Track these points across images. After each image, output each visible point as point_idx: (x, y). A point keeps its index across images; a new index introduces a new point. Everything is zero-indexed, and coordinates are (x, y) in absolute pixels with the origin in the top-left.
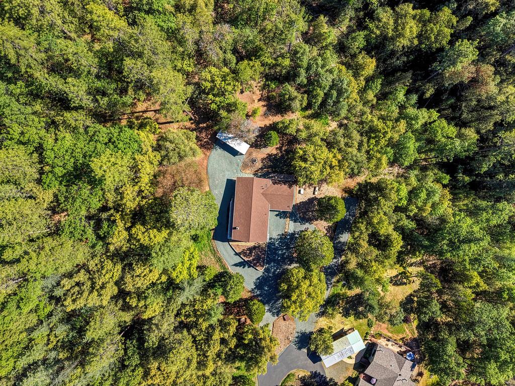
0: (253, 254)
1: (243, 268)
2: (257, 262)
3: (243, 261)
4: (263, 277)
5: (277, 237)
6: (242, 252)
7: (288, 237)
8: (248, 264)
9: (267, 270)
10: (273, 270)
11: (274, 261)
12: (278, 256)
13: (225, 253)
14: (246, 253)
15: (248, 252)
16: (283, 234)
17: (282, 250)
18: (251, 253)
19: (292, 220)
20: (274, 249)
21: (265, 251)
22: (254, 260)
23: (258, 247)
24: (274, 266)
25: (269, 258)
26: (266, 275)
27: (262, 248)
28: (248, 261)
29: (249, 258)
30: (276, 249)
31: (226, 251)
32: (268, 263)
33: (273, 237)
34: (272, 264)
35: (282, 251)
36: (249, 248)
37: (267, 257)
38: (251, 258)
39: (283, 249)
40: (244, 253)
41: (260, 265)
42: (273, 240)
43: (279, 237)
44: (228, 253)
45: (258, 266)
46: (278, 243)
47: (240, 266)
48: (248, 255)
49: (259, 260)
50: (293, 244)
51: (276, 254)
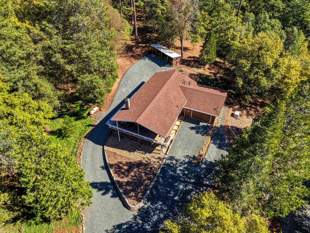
0: (132, 174)
1: (103, 194)
2: (133, 190)
3: (109, 181)
4: (130, 227)
5: (183, 159)
6: (116, 164)
7: (204, 166)
8: (116, 189)
9: (144, 214)
10: (155, 218)
11: (165, 199)
12: (176, 192)
13: (88, 160)
14: (121, 168)
15: (125, 167)
16: (194, 158)
17: (186, 183)
18: (129, 171)
19: (215, 144)
20: (172, 177)
21: (155, 175)
22: (128, 183)
23: (146, 165)
24: (161, 210)
25: (157, 190)
26: (137, 224)
27: (151, 168)
28: (118, 182)
29: (122, 178)
30: (176, 179)
31: (92, 157)
32: (152, 199)
33: (177, 157)
34: (159, 205)
35: (186, 186)
36: (130, 163)
37: (155, 187)
38: (125, 180)
39: (189, 183)
40: (118, 168)
41: (136, 196)
42: (174, 162)
43: (187, 160)
44: (93, 161)
45: (131, 197)
46: (182, 168)
47: (100, 190)
48: (123, 173)
49: (138, 187)
50: (209, 179)
51: (173, 187)
